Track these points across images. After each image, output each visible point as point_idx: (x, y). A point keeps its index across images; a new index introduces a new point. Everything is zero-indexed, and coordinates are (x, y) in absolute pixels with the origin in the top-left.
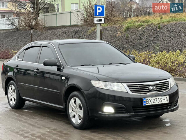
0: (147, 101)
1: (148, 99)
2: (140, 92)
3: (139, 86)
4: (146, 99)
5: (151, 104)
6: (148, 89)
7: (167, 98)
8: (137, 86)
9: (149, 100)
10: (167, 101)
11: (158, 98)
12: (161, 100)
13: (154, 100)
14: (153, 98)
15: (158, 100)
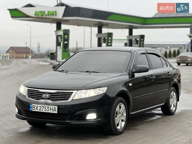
0: (34, 107)
1: (35, 105)
2: (34, 97)
3: (36, 92)
4: (33, 105)
5: (37, 110)
6: (41, 96)
7: (55, 108)
8: (34, 92)
9: (36, 107)
10: (55, 111)
11: (45, 107)
12: (48, 108)
13: (40, 107)
14: (39, 105)
15: (45, 108)
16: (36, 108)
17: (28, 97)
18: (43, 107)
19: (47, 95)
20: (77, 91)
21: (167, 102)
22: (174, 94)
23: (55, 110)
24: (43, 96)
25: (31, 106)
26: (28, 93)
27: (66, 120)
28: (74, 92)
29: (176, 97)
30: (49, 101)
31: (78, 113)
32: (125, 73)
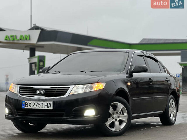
0: (26, 104)
1: (28, 102)
2: (27, 95)
3: (29, 89)
4: (25, 102)
5: (30, 108)
6: (35, 93)
7: (50, 103)
8: (27, 89)
10: (50, 107)
11: (39, 103)
12: (42, 105)
13: (34, 104)
14: (32, 102)
15: (39, 105)
16: (29, 105)
17: (21, 94)
18: (37, 103)
19: (42, 91)
20: (74, 86)
21: (166, 110)
22: (173, 102)
23: (50, 105)
24: (37, 92)
25: (23, 103)
26: (20, 91)
27: (62, 116)
28: (71, 87)
29: (175, 106)
30: (44, 97)
31: (75, 109)
32: (124, 72)
